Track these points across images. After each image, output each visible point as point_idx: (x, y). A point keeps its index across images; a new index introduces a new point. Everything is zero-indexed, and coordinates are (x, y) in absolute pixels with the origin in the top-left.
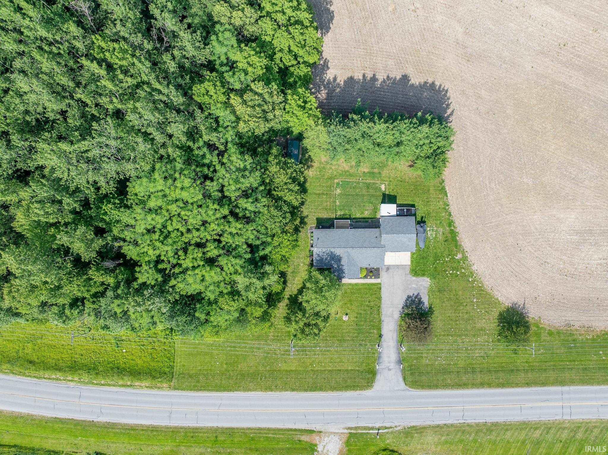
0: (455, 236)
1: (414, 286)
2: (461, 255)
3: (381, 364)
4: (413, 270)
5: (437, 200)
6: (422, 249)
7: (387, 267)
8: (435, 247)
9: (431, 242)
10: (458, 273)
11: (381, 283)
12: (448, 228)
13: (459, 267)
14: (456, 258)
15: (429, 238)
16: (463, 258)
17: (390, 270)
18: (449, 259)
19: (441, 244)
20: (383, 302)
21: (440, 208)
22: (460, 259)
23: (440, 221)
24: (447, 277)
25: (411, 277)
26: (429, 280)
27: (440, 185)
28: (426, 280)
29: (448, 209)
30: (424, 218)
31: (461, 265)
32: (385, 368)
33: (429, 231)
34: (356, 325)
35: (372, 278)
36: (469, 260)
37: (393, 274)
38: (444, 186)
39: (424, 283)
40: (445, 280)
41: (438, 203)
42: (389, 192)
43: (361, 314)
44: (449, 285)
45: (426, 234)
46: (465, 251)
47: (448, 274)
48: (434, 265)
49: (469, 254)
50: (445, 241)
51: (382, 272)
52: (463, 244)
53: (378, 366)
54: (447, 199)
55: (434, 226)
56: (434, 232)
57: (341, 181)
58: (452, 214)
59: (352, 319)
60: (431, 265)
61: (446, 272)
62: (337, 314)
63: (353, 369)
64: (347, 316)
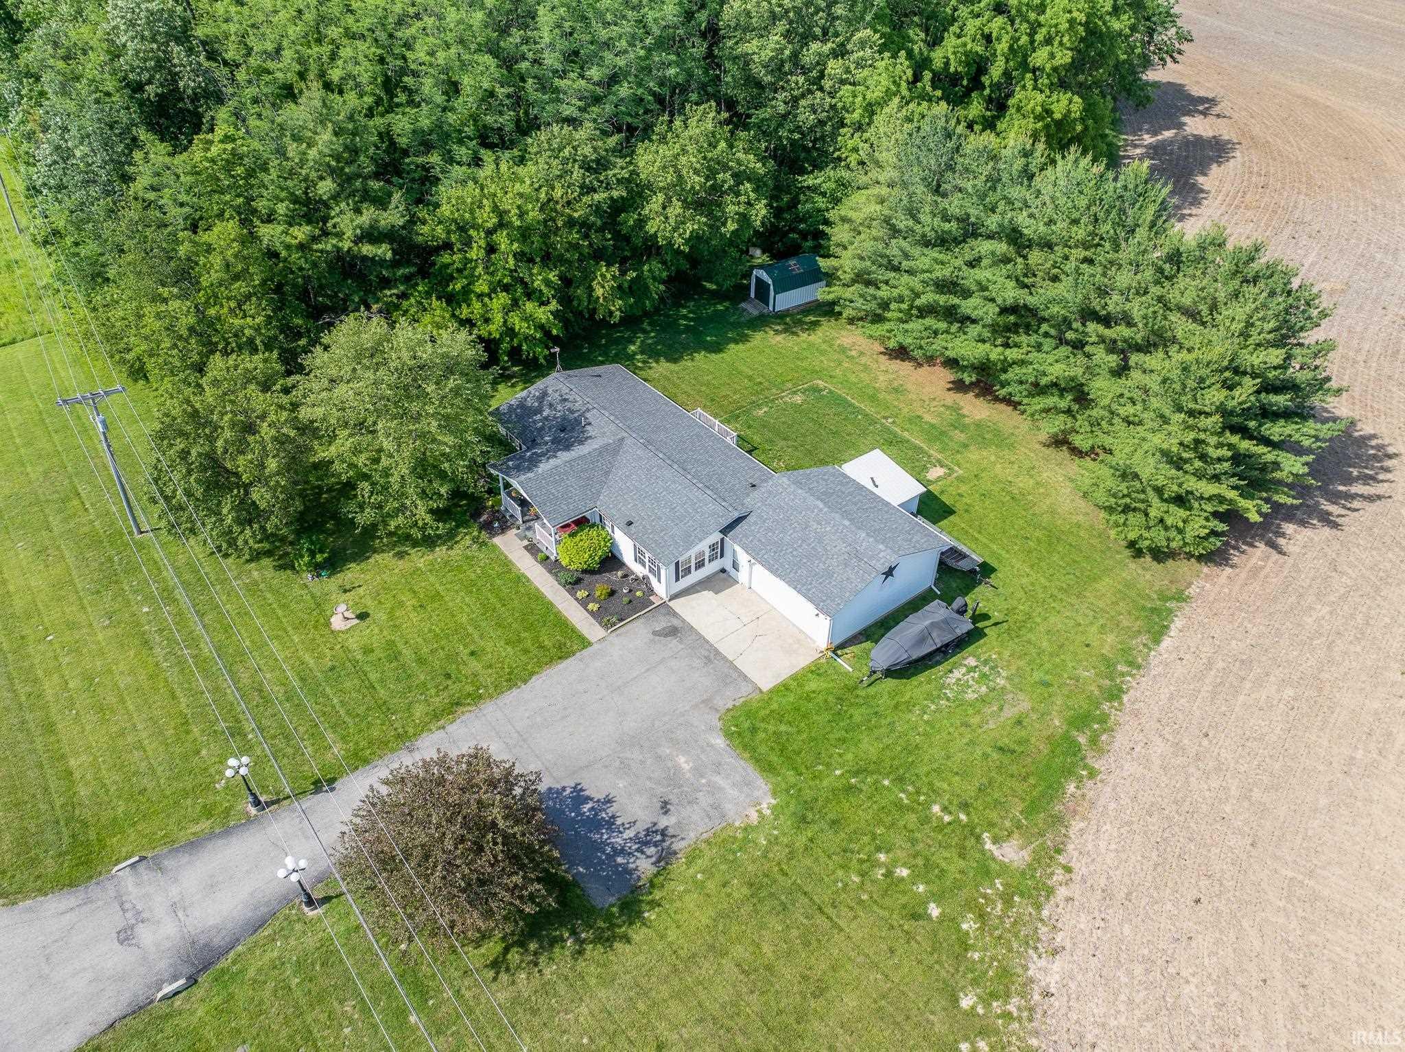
0: (1068, 772)
1: (683, 762)
2: (1026, 855)
3: (145, 874)
4: (750, 714)
5: (1102, 621)
6: (872, 690)
7: (676, 622)
8: (933, 728)
9: (933, 702)
10: (932, 905)
11: (590, 644)
12: (1057, 723)
13: (964, 894)
14: (988, 846)
15: (943, 686)
16: (1023, 873)
17: (673, 643)
18: (947, 818)
19: (972, 743)
20: (510, 697)
21: (1088, 646)
22: (1004, 869)
23: (1048, 678)
24: (863, 874)
25: (711, 729)
26: (764, 806)
27: (1155, 596)
28: (757, 793)
29: (1123, 674)
30: (987, 623)
31: (985, 896)
32: (127, 906)
33: (964, 670)
34: (332, 669)
35: (585, 607)
36: (1045, 913)
37: (663, 661)
38: (1170, 611)
39: (733, 793)
40: (840, 873)
41: (1094, 629)
42: (942, 492)
43: (395, 656)
44: (829, 910)
45: (940, 668)
46: (1061, 859)
47: (877, 864)
48: (856, 774)
49: (1075, 890)
50: (1001, 749)
51: (641, 620)
52: (1077, 825)
53: (133, 865)
54: (1150, 649)
55: (1004, 674)
56: (984, 689)
57: (831, 392)
58: (1125, 698)
59: (353, 643)
60: (842, 766)
61: (879, 849)
62: (345, 591)
63: (77, 775)
64: (357, 621)
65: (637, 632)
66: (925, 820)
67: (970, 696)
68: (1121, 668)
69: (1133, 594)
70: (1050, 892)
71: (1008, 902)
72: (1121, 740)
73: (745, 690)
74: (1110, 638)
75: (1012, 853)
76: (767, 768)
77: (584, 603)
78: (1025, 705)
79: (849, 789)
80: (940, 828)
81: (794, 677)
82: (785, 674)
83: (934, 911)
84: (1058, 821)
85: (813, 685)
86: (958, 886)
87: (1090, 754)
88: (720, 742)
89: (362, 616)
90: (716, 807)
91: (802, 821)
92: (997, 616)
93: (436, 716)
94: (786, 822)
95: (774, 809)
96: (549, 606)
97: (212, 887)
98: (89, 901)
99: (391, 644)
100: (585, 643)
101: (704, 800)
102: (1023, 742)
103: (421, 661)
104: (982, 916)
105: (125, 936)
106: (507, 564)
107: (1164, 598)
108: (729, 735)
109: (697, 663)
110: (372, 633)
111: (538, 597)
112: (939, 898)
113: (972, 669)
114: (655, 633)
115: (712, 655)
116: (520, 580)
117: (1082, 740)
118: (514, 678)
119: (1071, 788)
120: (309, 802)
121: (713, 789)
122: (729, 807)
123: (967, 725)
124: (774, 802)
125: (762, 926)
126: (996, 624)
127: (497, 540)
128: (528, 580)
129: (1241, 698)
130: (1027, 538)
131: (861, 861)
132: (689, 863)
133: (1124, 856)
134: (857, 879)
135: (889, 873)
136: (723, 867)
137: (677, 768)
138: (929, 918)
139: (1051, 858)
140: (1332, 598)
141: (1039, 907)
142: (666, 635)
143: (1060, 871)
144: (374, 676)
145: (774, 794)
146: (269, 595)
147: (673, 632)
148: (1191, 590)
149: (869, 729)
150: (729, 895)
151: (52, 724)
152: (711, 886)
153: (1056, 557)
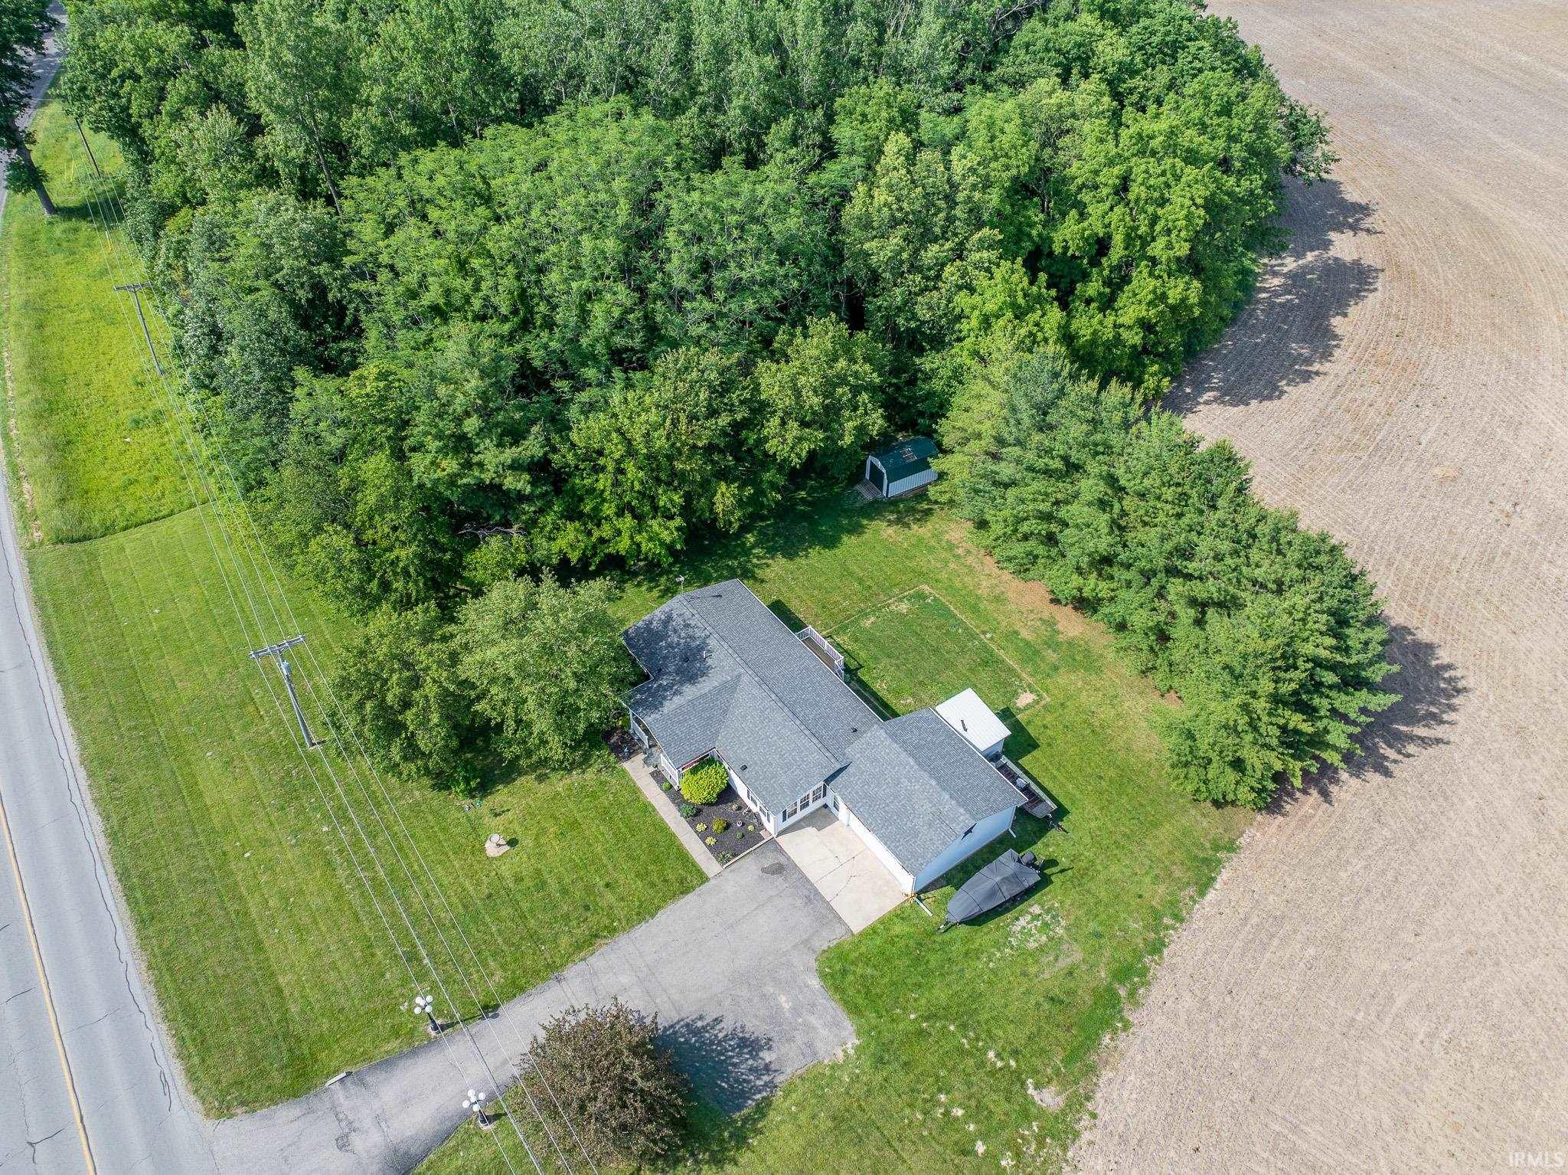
0: (1106, 1023)
1: (784, 1002)
2: (1061, 1101)
3: (353, 1089)
4: (842, 957)
5: (1157, 871)
6: (947, 936)
7: (782, 860)
8: (996, 975)
9: (999, 950)
10: (979, 1143)
11: (708, 879)
12: (1103, 975)
13: (1006, 1134)
14: (1031, 1091)
15: (1009, 935)
16: (1056, 1118)
17: (779, 880)
18: (999, 1064)
19: (1027, 992)
20: (641, 930)
21: (1140, 896)
22: (1041, 1114)
23: (1100, 929)
24: (926, 1113)
25: (809, 969)
26: (849, 1045)
27: (1208, 845)
28: (845, 1034)
29: (1167, 928)
30: (1054, 870)
31: (1023, 1137)
32: (341, 1116)
33: (1029, 917)
34: (490, 896)
35: (703, 839)
36: (1070, 1154)
37: (770, 898)
38: (1219, 862)
39: (824, 1032)
40: (907, 1111)
41: (1148, 880)
42: (1029, 723)
43: (542, 885)
44: (896, 1144)
45: (1009, 915)
46: (1090, 1106)
47: (939, 1104)
48: (927, 1019)
49: (1096, 1135)
50: (1052, 999)
51: (752, 856)
52: (1107, 1074)
53: (341, 1080)
54: (1195, 902)
55: (1063, 923)
56: (1044, 938)
57: (935, 599)
58: (1166, 951)
59: (505, 870)
60: (916, 1010)
61: (940, 1090)
62: (496, 815)
63: (286, 992)
64: (507, 848)
65: (749, 866)
66: (981, 1065)
67: (1032, 945)
68: (1167, 921)
69: (1187, 842)
70: (1077, 1135)
71: (1041, 1144)
72: (1155, 995)
73: (839, 931)
74: (1161, 889)
75: (1049, 1099)
76: (854, 1010)
77: (703, 836)
78: (1078, 956)
79: (921, 1033)
80: (992, 1073)
81: (881, 921)
82: (875, 916)
83: (980, 1148)
84: (1092, 1070)
85: (898, 928)
86: (1002, 1126)
87: (1128, 1006)
88: (815, 982)
89: (512, 843)
90: (810, 1045)
91: (880, 1061)
92: (1064, 862)
93: (579, 947)
94: (867, 1063)
95: (857, 1049)
96: (672, 838)
97: (406, 1102)
98: (311, 1111)
99: (538, 872)
100: (703, 879)
101: (800, 1039)
102: (1071, 993)
103: (564, 891)
104: (1018, 1155)
105: (343, 1143)
106: (635, 791)
107: (1217, 848)
108: (823, 976)
109: (799, 903)
110: (521, 862)
111: (662, 828)
112: (985, 1136)
113: (1036, 917)
114: (764, 870)
115: (812, 896)
116: (647, 809)
117: (1122, 993)
118: (645, 912)
119: (1106, 1040)
120: (477, 1027)
121: (809, 1028)
122: (820, 1046)
123: (1025, 974)
124: (857, 1042)
125: (842, 1155)
126: (1062, 871)
127: (626, 765)
128: (654, 810)
129: (1268, 955)
130: (1101, 778)
131: (925, 1101)
132: (785, 1097)
133: (1142, 1105)
134: (920, 1117)
135: (946, 1114)
136: (814, 1101)
137: (779, 1007)
138: (976, 1154)
139: (1081, 1105)
140: (1370, 852)
141: (1065, 1149)
142: (773, 873)
143: (1086, 1117)
144: (525, 905)
145: (858, 1034)
146: (430, 818)
147: (778, 869)
148: (1241, 840)
149: (941, 975)
150: (816, 1127)
151: (260, 943)
152: (803, 1118)
153: (1124, 800)
